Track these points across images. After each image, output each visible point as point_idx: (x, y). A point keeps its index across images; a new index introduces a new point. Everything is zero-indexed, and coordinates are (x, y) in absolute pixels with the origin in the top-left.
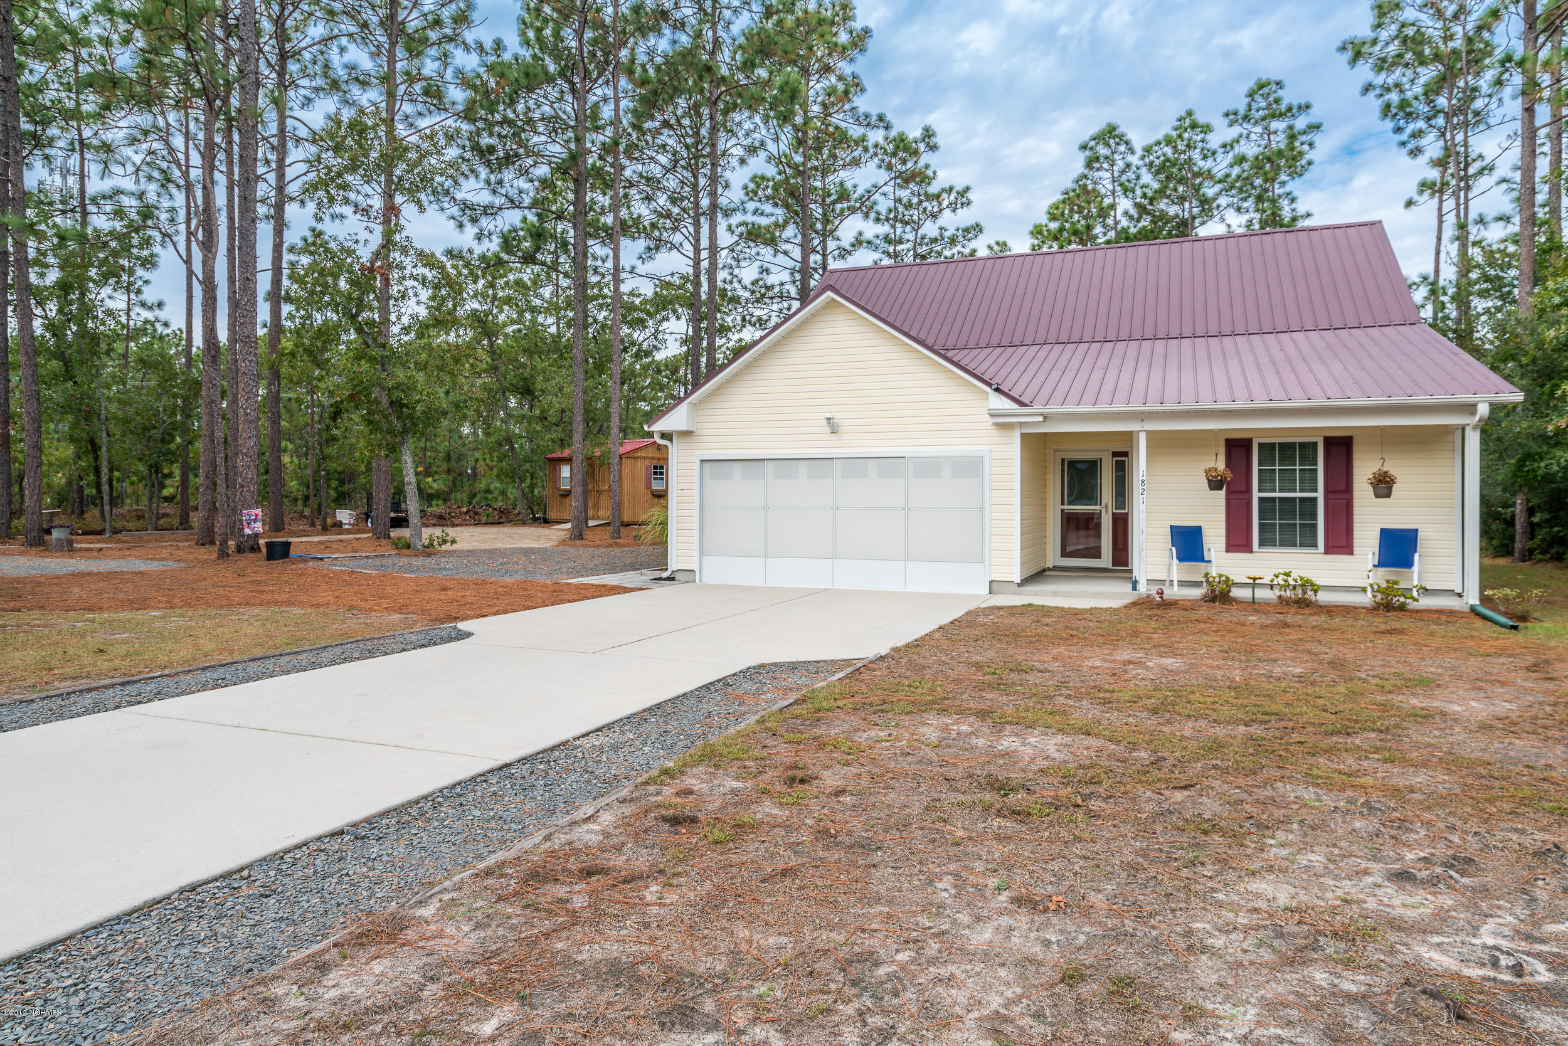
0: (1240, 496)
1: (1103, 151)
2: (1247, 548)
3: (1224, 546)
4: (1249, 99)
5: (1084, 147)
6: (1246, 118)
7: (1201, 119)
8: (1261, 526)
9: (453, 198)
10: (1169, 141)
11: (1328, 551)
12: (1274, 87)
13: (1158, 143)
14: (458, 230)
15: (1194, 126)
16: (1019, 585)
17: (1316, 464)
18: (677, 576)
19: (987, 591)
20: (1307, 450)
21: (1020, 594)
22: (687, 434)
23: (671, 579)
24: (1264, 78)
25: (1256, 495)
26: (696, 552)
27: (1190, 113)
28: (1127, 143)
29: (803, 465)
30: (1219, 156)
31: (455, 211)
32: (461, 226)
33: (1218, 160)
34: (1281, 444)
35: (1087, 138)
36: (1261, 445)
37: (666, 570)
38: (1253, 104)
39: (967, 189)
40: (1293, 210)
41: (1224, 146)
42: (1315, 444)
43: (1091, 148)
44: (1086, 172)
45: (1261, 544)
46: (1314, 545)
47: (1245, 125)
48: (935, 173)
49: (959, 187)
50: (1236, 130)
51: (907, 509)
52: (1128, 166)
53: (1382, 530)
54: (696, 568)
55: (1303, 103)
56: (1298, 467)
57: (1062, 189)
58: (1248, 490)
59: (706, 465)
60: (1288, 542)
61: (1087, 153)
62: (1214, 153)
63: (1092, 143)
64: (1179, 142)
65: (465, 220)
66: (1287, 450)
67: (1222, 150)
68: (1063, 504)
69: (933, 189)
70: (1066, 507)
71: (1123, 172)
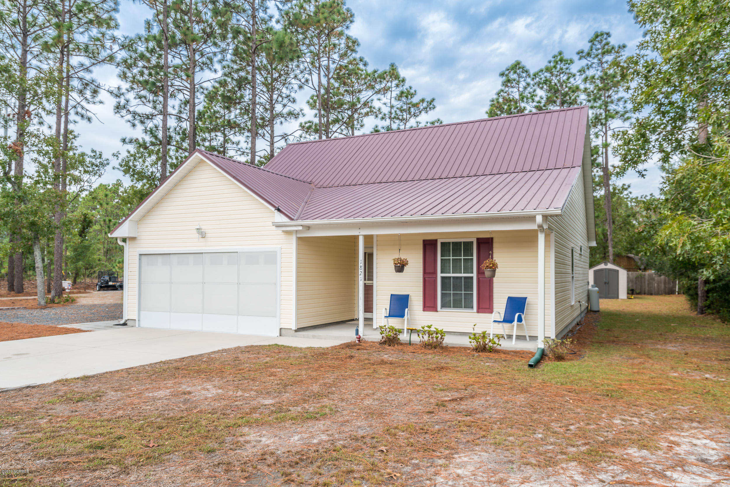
0: (431, 276)
1: (513, 76)
2: (434, 308)
3: (422, 307)
4: (590, 44)
5: (502, 75)
6: (589, 54)
7: (566, 56)
8: (442, 294)
9: (129, 110)
10: (548, 70)
11: (478, 312)
12: (605, 36)
13: (541, 71)
14: (132, 128)
15: (561, 60)
16: (296, 331)
17: (472, 255)
18: (128, 322)
19: (278, 335)
20: (468, 246)
21: (296, 336)
22: (133, 239)
23: (125, 324)
24: (599, 31)
25: (439, 275)
26: (136, 309)
27: (560, 53)
28: (527, 72)
29: (191, 257)
30: (577, 77)
31: (129, 117)
32: (134, 125)
33: (577, 79)
34: (453, 243)
35: (504, 69)
36: (442, 244)
37: (122, 318)
38: (594, 46)
39: (433, 100)
40: (625, 107)
41: (580, 71)
42: (472, 243)
43: (507, 75)
44: (503, 88)
45: (443, 306)
46: (472, 308)
47: (589, 59)
48: (415, 91)
49: (429, 99)
50: (584, 62)
51: (238, 284)
52: (528, 84)
53: (509, 298)
54: (136, 317)
55: (621, 44)
56: (462, 258)
57: (491, 98)
58: (435, 273)
59: (143, 258)
60: (457, 305)
61: (504, 78)
62: (574, 76)
63: (507, 72)
64: (554, 70)
65: (137, 122)
66: (457, 246)
67: (578, 74)
68: (365, 280)
69: (415, 100)
70: (367, 282)
71: (525, 88)
